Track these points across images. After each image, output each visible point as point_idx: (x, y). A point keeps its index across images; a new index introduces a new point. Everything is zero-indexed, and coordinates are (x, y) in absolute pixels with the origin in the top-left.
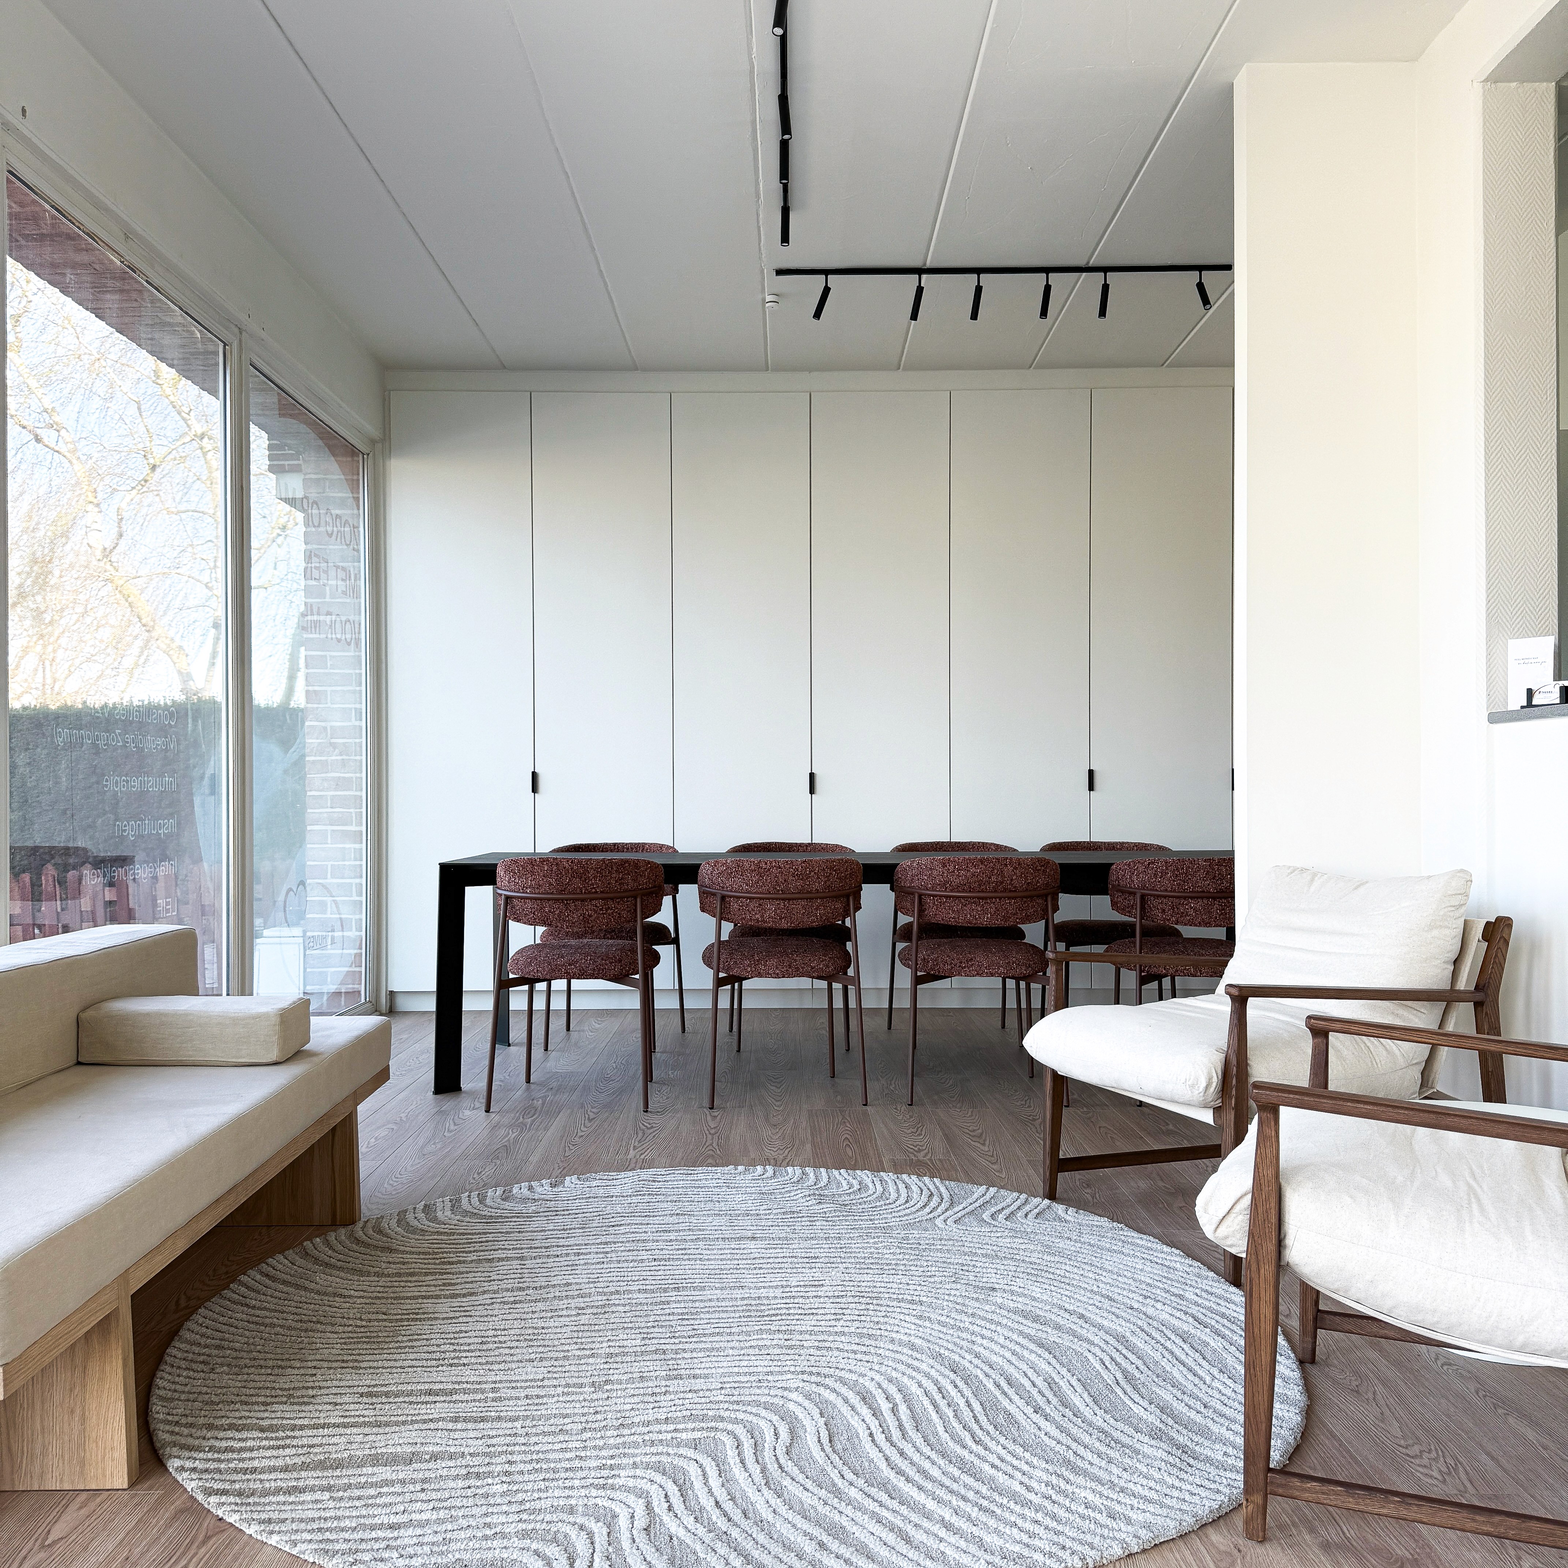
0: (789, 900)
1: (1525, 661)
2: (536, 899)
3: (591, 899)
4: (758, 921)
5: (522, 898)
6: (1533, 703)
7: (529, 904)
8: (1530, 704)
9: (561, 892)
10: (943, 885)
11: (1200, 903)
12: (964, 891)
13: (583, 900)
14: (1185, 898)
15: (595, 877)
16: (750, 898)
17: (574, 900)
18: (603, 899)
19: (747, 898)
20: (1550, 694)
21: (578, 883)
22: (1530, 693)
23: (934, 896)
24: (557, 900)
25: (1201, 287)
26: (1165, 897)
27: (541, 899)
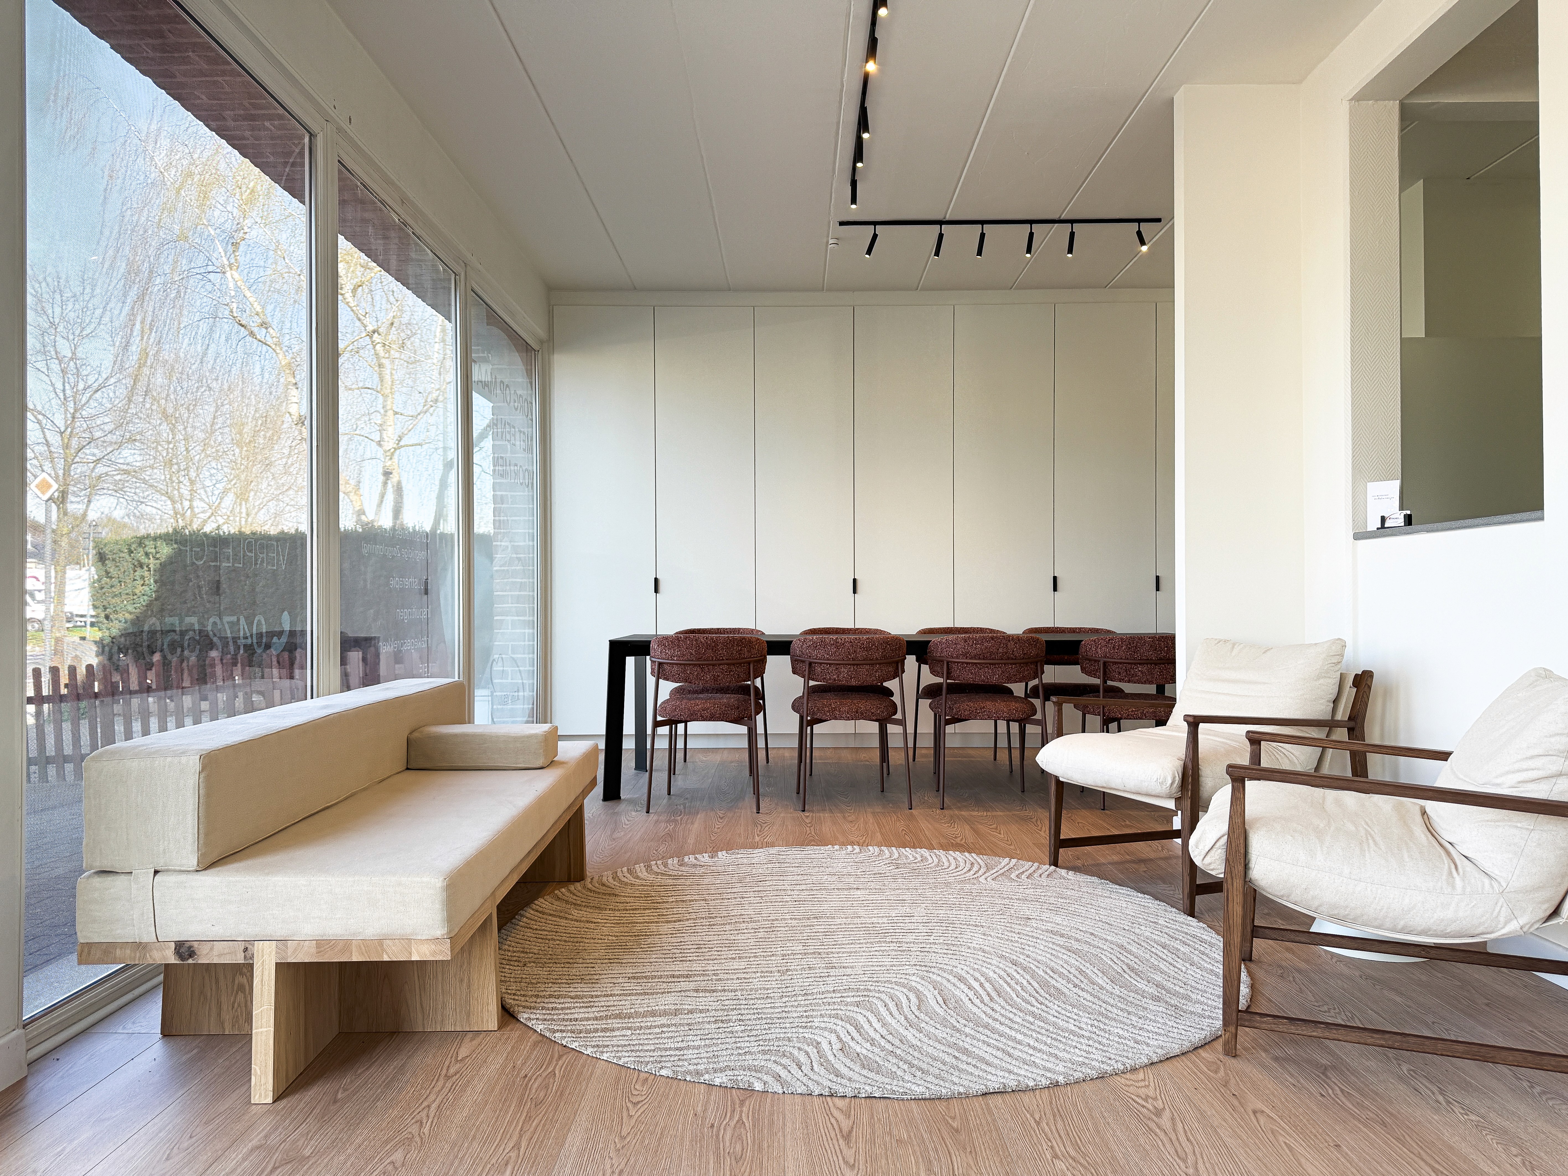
0: (857, 665)
1: (1379, 498)
2: (681, 664)
3: (720, 665)
4: (835, 680)
5: (670, 664)
6: (1386, 526)
7: (676, 668)
8: (1383, 526)
9: (698, 660)
10: (965, 655)
11: (1145, 668)
12: (979, 659)
13: (714, 665)
14: (1135, 664)
15: (722, 649)
16: (830, 664)
17: (708, 665)
18: (728, 664)
19: (827, 664)
20: (1397, 519)
21: (710, 653)
22: (1383, 519)
23: (958, 663)
24: (695, 665)
25: (1139, 234)
26: (1121, 663)
27: (684, 664)
